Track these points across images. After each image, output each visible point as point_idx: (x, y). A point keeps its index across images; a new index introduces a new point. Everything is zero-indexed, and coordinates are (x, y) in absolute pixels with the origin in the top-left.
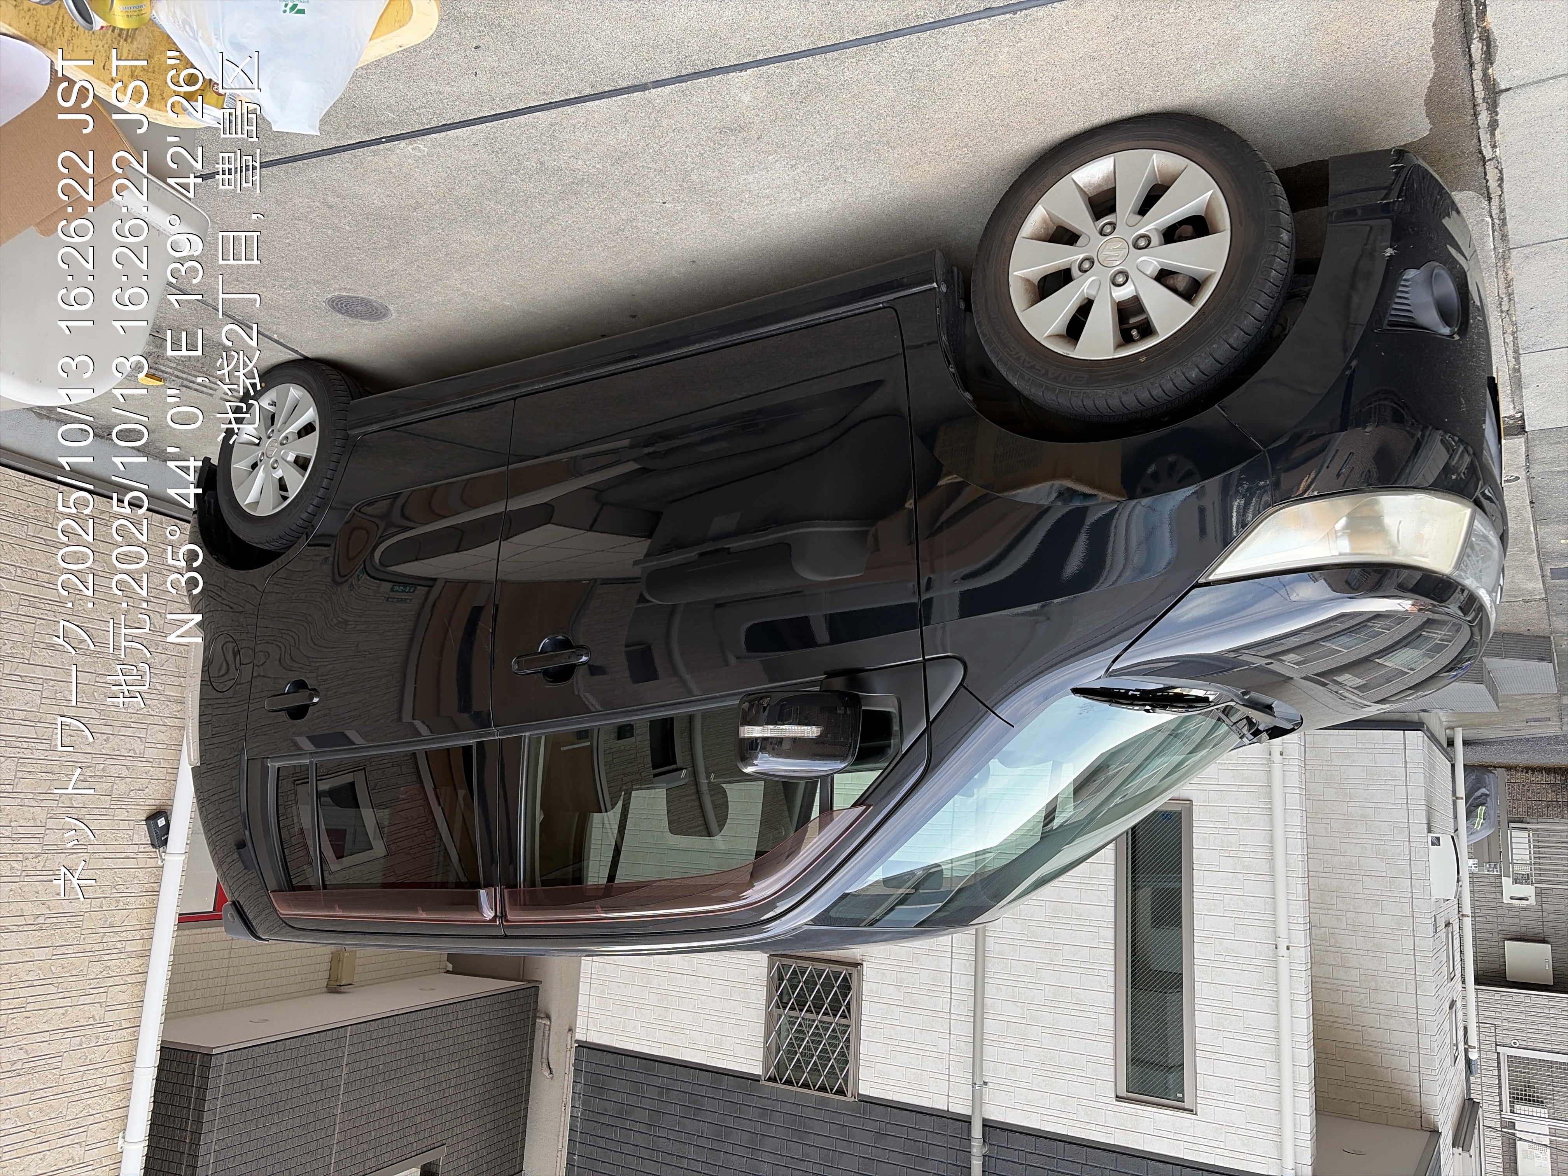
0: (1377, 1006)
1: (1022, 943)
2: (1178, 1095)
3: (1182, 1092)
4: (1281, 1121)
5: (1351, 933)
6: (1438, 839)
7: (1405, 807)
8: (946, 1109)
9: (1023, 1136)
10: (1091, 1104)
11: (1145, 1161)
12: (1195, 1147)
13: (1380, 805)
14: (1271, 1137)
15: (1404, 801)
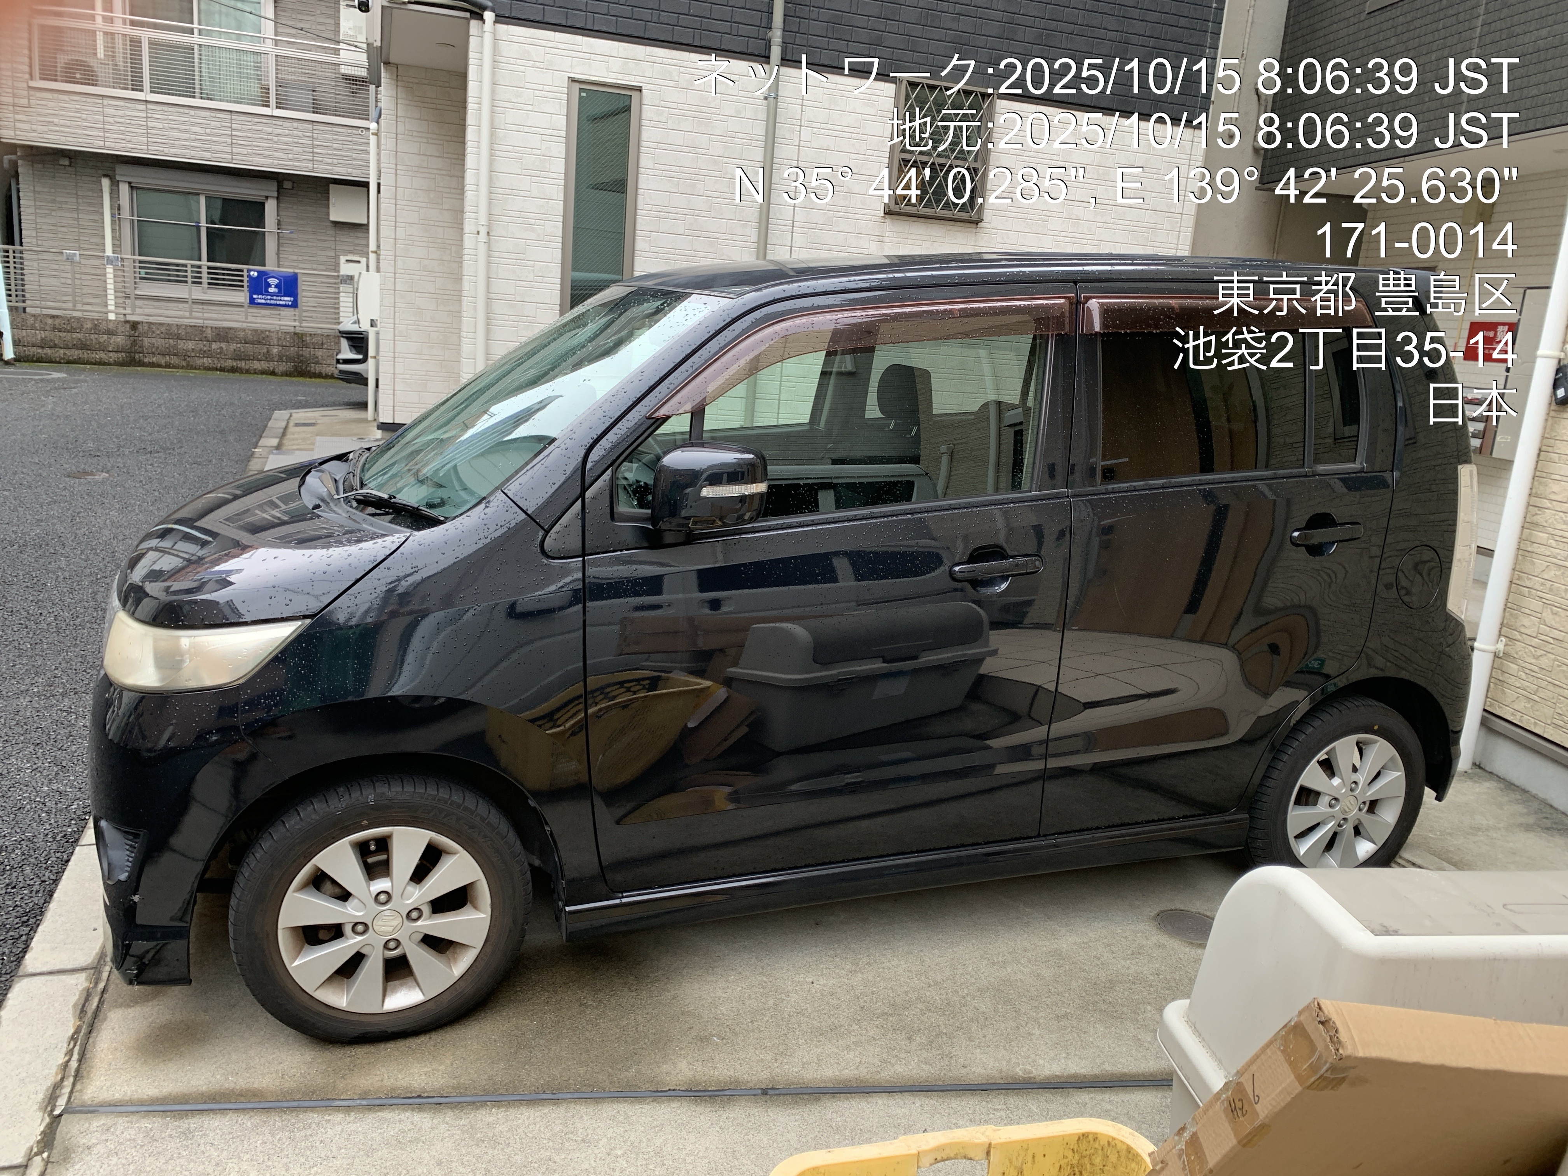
0: (430, 176)
1: (724, 236)
2: (584, 94)
3: (580, 97)
4: (493, 74)
5: (447, 242)
6: (372, 326)
7: (397, 355)
9: (733, 49)
10: (665, 83)
11: (619, 31)
12: (569, 46)
13: (417, 356)
14: (504, 60)
15: (397, 360)
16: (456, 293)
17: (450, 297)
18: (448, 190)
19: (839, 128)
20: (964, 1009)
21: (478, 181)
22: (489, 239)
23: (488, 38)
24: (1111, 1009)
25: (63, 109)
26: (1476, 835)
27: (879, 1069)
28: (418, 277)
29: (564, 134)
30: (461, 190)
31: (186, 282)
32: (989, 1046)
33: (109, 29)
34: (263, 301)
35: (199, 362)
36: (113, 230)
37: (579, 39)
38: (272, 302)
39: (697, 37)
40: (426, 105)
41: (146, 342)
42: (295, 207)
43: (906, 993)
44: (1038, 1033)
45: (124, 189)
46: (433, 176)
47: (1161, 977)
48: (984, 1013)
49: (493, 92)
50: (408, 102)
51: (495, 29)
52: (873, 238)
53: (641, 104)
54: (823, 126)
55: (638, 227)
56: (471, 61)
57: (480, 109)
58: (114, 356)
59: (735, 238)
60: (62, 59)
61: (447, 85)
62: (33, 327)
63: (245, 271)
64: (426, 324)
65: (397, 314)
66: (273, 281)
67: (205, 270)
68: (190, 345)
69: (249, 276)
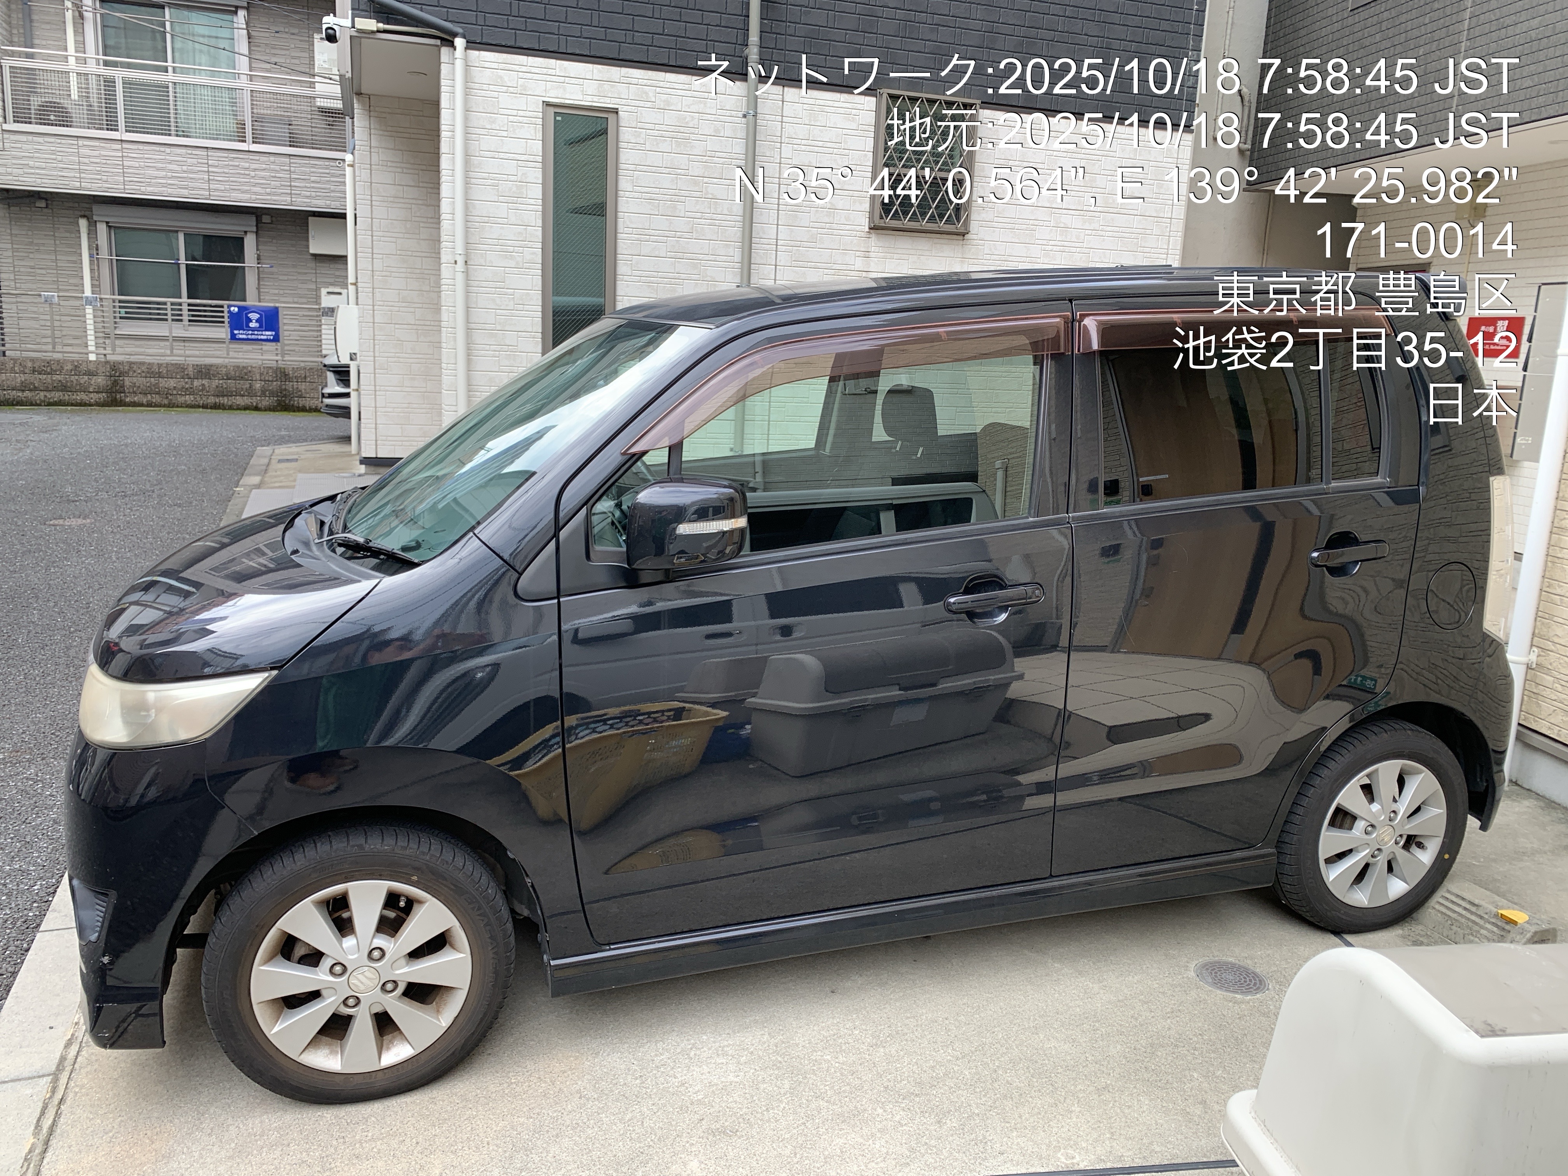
0: (406, 206)
1: (706, 257)
2: (559, 118)
3: (556, 122)
4: (466, 101)
5: (426, 272)
6: (351, 359)
7: (378, 388)
8: (786, 89)
10: (642, 104)
11: (592, 54)
12: (545, 71)
13: (399, 389)
14: (477, 86)
15: (378, 393)
16: (437, 323)
17: (431, 328)
18: (425, 220)
19: (820, 144)
20: (996, 1085)
21: (454, 209)
22: (467, 269)
23: (459, 64)
24: (1154, 1077)
25: (38, 151)
26: (1522, 860)
27: (908, 1160)
28: (397, 309)
29: (540, 159)
30: (436, 219)
31: (166, 320)
32: (1026, 1128)
33: (82, 70)
34: (244, 337)
35: (181, 399)
36: (92, 270)
37: (552, 62)
38: (253, 337)
39: (672, 56)
40: (400, 135)
41: (127, 382)
42: (274, 241)
44: (1078, 1109)
45: (102, 228)
46: (409, 206)
47: (1206, 1037)
48: (1017, 1088)
49: (466, 119)
50: (381, 133)
51: (466, 56)
52: (858, 253)
53: (618, 126)
54: (804, 142)
55: (620, 250)
56: (443, 89)
57: (453, 137)
58: (94, 397)
59: (718, 258)
60: (36, 102)
61: (421, 113)
62: (12, 370)
63: (226, 307)
64: (407, 356)
65: (377, 347)
66: (254, 316)
67: (185, 307)
68: (172, 383)
69: (229, 312)
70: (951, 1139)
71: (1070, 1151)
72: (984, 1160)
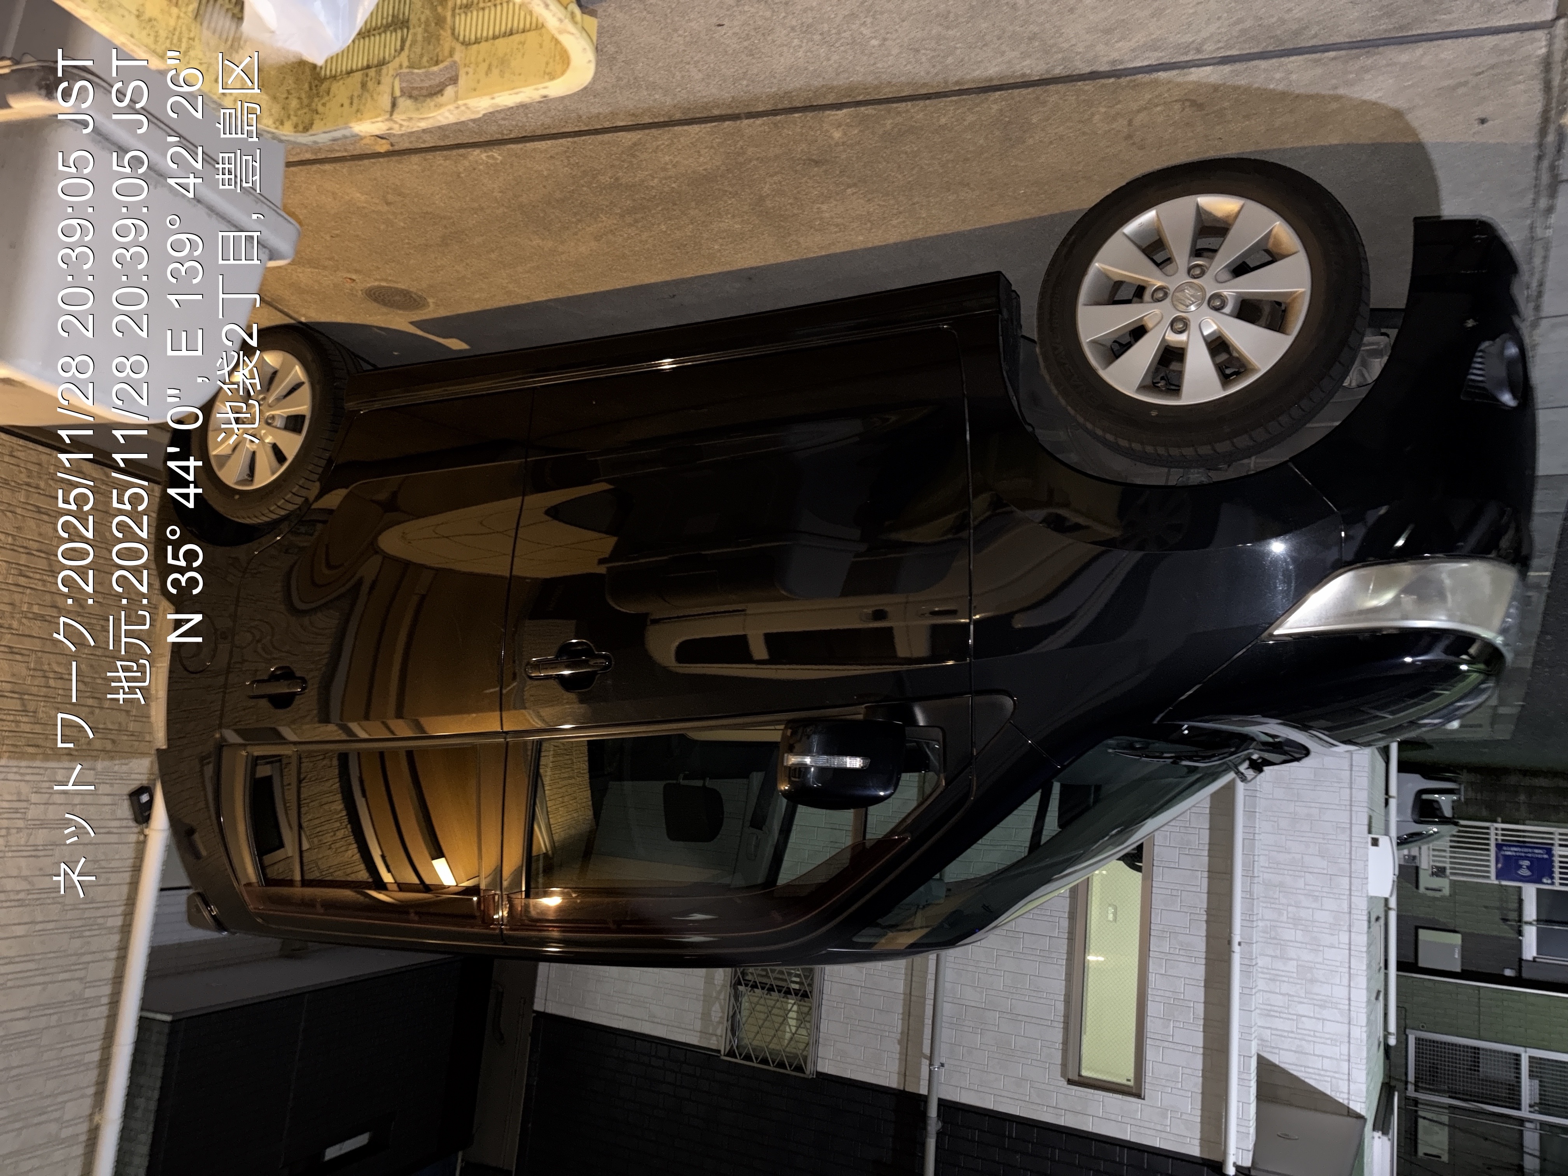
0: (1312, 996)
5: (1291, 926)
6: (1377, 840)
7: (1348, 808)
8: (903, 1089)
9: (979, 1117)
13: (1325, 806)
15: (1348, 803)
16: (1281, 872)
17: (1288, 867)
18: (1291, 980)
23: (1232, 1148)
24: (437, 221)
28: (1324, 890)
29: (1148, 1041)
34: (1536, 851)
37: (1134, 1139)
38: (1526, 850)
43: (636, 221)
44: (495, 194)
48: (554, 208)
49: (1226, 1089)
51: (1223, 1155)
63: (1558, 884)
65: (1348, 851)
66: (1525, 872)
69: (1552, 878)
70: (602, 166)
71: (491, 161)
72: (566, 152)
